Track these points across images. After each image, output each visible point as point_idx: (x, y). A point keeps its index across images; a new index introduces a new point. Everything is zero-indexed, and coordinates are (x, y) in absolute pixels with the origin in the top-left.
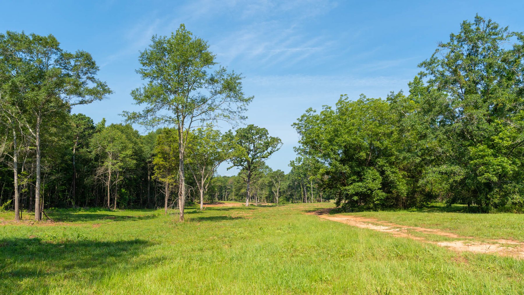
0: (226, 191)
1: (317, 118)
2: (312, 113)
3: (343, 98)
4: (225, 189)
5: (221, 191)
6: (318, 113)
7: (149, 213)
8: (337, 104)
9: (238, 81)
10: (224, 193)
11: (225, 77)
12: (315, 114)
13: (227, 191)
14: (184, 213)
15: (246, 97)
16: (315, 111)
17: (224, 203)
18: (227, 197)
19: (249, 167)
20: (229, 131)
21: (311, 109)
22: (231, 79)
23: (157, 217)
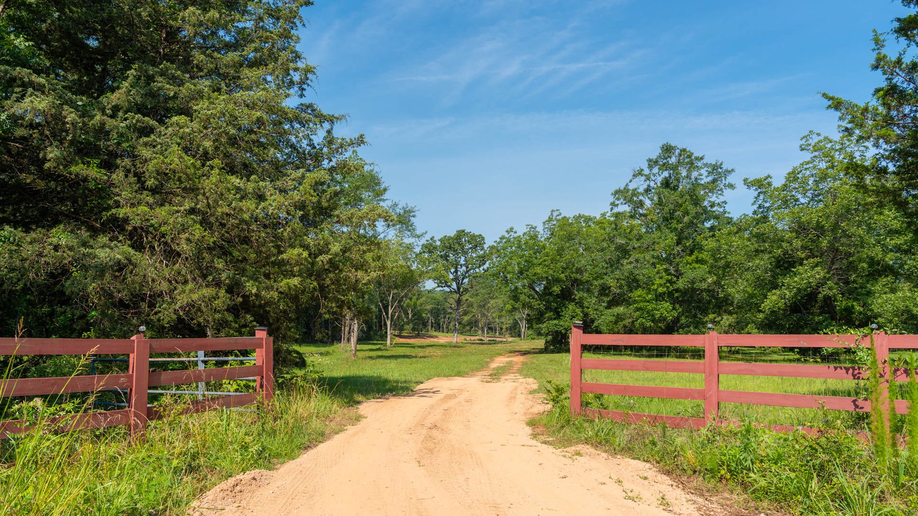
0: (445, 317)
1: (518, 239)
2: (512, 234)
3: (555, 214)
4: (445, 313)
5: (438, 316)
6: (520, 233)
7: (323, 349)
8: (544, 223)
9: (411, 214)
10: (442, 320)
11: (398, 211)
12: (516, 235)
13: (447, 316)
14: (357, 350)
15: (418, 232)
16: (516, 232)
17: (436, 337)
18: (447, 328)
19: (459, 288)
20: (431, 239)
21: (512, 229)
22: (405, 212)
23: (331, 354)
